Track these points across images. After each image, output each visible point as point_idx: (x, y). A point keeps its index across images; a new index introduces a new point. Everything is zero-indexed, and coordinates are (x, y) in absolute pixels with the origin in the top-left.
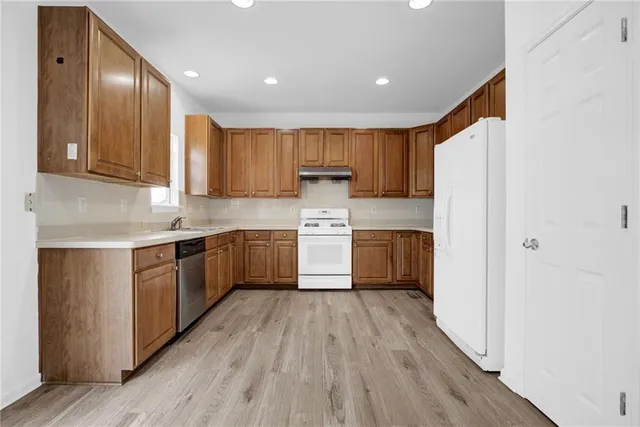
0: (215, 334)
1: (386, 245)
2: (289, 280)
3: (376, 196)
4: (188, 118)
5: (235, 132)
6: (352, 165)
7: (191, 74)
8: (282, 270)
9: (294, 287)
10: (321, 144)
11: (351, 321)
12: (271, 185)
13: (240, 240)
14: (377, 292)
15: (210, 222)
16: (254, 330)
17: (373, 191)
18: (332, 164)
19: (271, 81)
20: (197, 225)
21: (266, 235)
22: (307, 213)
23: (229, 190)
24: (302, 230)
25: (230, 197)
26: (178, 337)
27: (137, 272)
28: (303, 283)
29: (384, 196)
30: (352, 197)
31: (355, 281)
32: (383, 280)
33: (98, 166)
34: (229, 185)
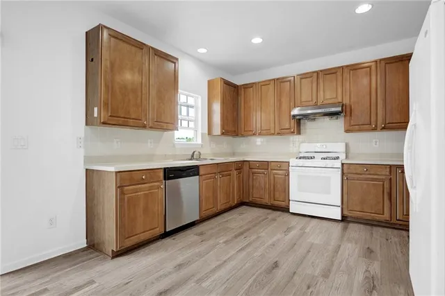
0: (196, 238)
1: (383, 181)
2: (283, 204)
3: (375, 129)
4: (209, 82)
5: (246, 86)
6: (346, 101)
7: (202, 51)
8: (277, 195)
9: (286, 210)
10: (315, 85)
11: (310, 253)
12: (272, 125)
13: (246, 168)
14: (368, 227)
15: (234, 154)
16: (221, 241)
17: (370, 124)
18: (325, 102)
19: (257, 40)
20: (215, 156)
21: (265, 165)
22: (305, 148)
23: (243, 130)
24: (293, 162)
25: (243, 136)
26: (166, 235)
27: (120, 187)
28: (294, 208)
29: (383, 128)
30: (347, 131)
31: (346, 213)
32: (378, 217)
33: (108, 119)
34: (243, 126)
